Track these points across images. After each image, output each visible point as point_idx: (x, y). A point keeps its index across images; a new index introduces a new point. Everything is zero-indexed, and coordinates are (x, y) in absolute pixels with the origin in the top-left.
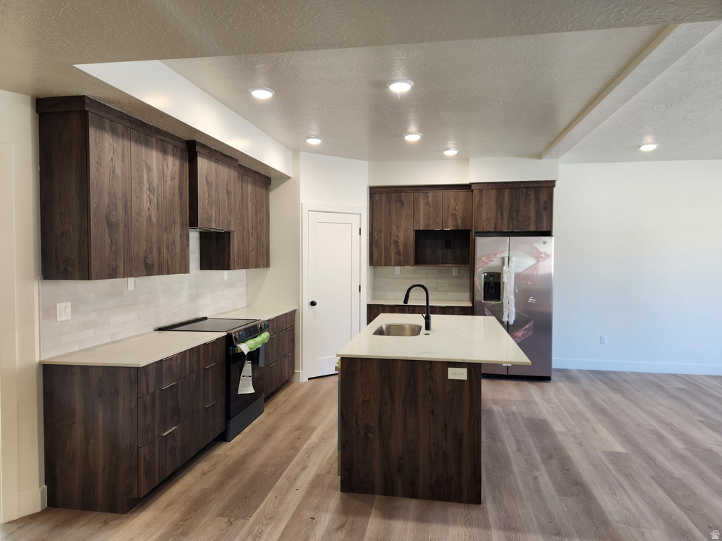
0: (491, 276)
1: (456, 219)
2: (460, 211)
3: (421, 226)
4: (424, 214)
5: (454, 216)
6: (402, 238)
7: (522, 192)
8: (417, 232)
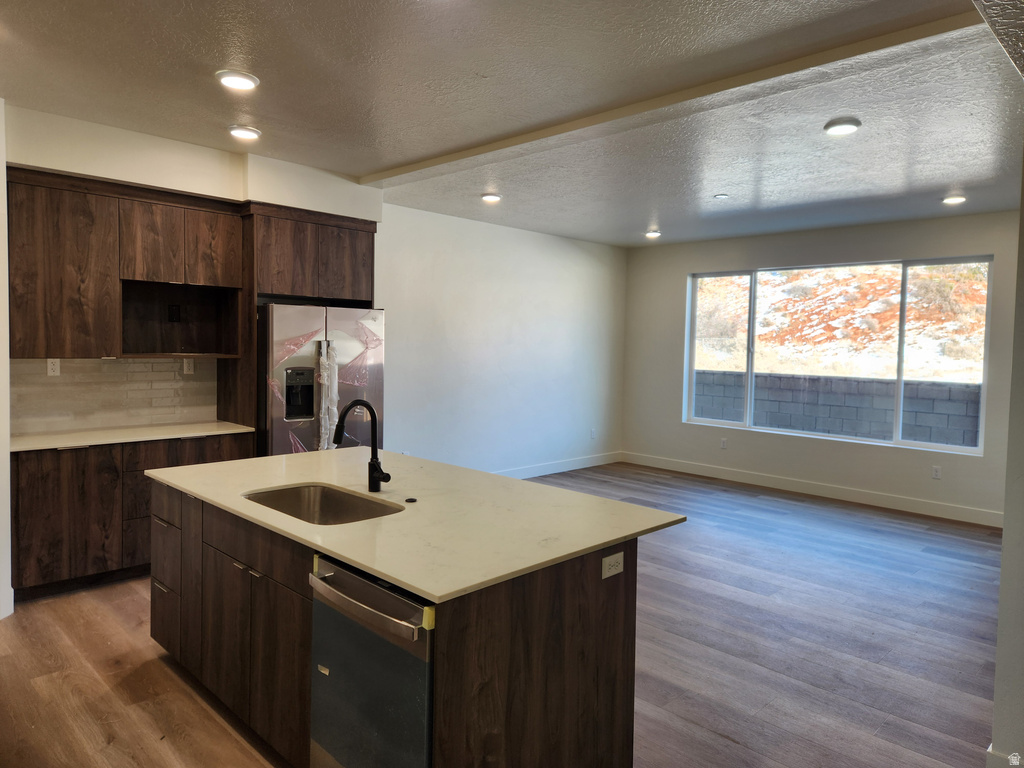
0: (298, 374)
1: (213, 266)
2: (220, 251)
3: (137, 273)
4: (145, 249)
5: (209, 259)
6: (91, 295)
7: (333, 233)
8: (129, 286)
